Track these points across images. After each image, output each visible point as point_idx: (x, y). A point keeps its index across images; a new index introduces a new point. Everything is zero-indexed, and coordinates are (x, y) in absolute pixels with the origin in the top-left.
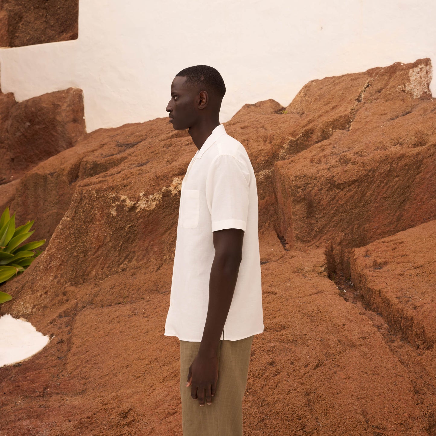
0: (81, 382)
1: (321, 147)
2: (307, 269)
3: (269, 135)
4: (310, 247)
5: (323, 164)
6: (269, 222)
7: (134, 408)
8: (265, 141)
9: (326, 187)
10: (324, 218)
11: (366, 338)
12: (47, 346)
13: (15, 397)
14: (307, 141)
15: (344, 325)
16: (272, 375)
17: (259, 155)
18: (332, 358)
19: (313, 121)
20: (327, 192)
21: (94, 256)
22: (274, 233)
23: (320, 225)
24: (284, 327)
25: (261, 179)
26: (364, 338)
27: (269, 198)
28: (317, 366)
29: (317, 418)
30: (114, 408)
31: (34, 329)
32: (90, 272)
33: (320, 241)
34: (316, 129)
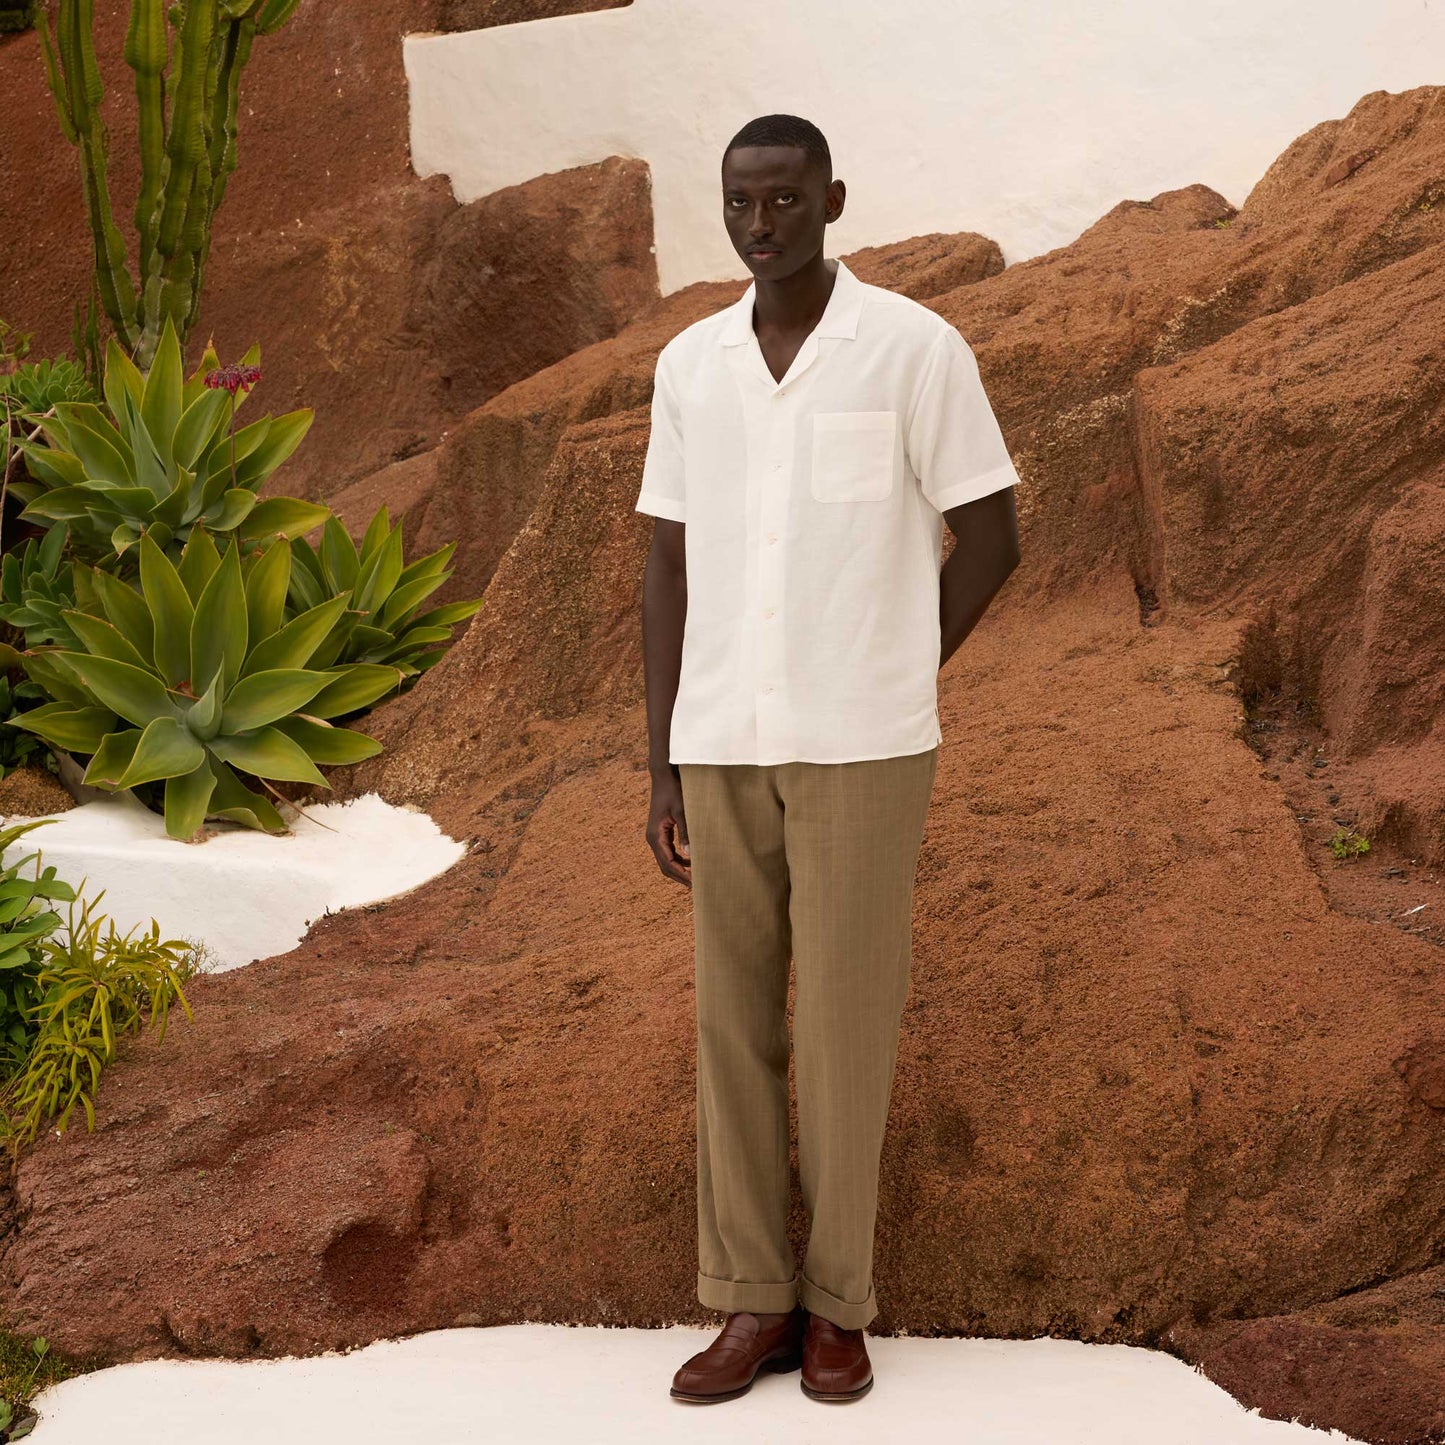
0: (514, 935)
1: (1270, 326)
2: (1178, 670)
3: (1128, 293)
4: (1208, 617)
5: (1262, 374)
6: (1114, 547)
7: (610, 974)
8: (1116, 310)
9: (1259, 443)
10: (1253, 532)
11: (1252, 831)
12: (457, 865)
13: (342, 963)
14: (1241, 309)
15: (1206, 802)
16: (975, 911)
17: (1092, 350)
18: (1145, 878)
19: (1269, 248)
20: (1263, 457)
21: (609, 639)
22: (1126, 583)
23: (1239, 551)
24: (1043, 804)
25: (1095, 421)
26: (1244, 832)
27: (1116, 477)
28: (1098, 893)
29: (1058, 1008)
30: (559, 973)
31: (437, 830)
32: (598, 683)
33: (1240, 598)
34: (1272, 272)
